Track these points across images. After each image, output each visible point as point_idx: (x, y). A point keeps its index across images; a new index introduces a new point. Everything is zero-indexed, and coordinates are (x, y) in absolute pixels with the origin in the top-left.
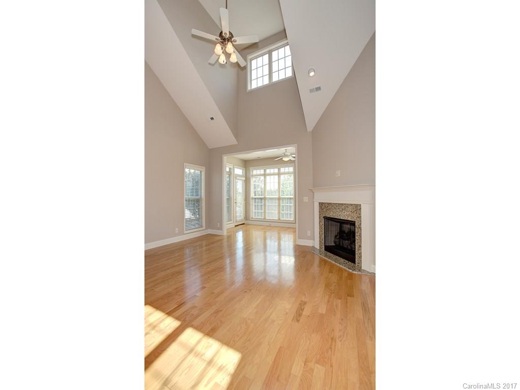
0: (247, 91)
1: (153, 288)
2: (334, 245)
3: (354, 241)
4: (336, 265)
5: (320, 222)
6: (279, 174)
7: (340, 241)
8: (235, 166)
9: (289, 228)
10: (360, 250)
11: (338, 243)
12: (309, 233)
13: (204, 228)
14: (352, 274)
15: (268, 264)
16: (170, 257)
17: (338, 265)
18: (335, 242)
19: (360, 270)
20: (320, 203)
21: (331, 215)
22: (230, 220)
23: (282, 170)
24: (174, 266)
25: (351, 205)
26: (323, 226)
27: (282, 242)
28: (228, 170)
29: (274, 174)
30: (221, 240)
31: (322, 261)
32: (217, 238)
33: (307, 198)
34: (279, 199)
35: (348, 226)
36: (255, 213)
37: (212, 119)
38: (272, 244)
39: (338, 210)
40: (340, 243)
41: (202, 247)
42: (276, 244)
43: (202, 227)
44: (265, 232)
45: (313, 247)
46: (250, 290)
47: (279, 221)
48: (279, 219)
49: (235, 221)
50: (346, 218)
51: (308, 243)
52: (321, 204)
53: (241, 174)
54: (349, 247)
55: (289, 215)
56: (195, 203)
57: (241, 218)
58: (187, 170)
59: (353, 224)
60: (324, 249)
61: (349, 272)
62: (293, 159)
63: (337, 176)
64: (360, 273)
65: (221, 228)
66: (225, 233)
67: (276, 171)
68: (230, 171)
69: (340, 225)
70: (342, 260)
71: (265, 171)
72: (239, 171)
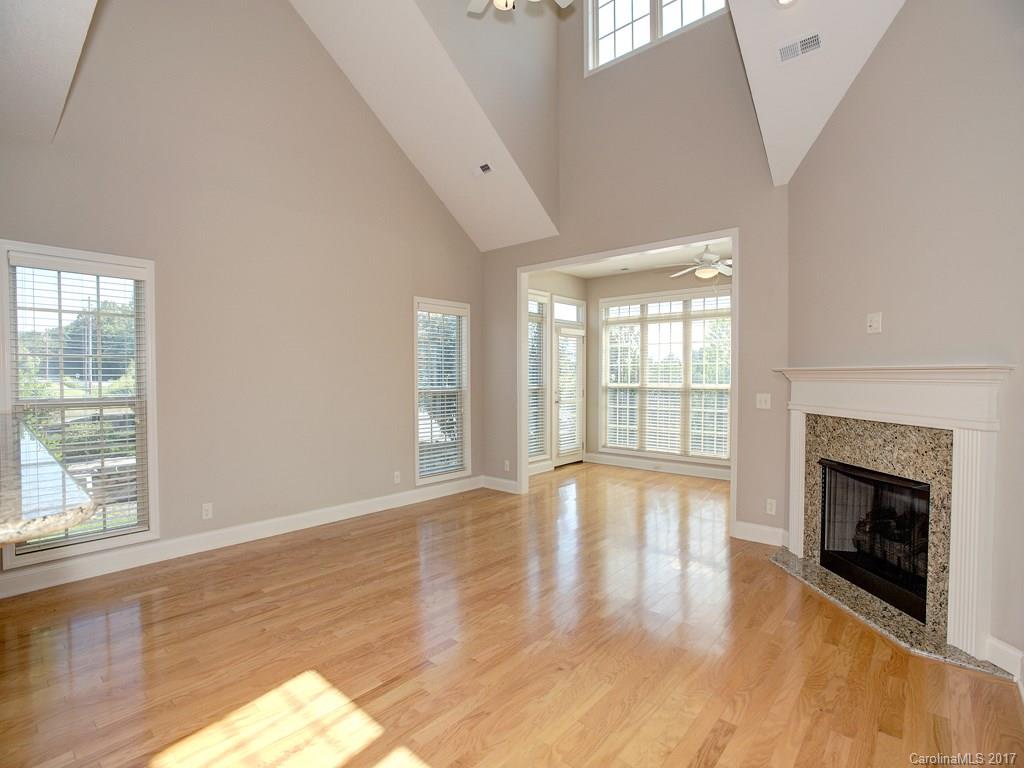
0: (586, 76)
1: (331, 628)
2: (853, 549)
3: (924, 549)
4: (854, 620)
5: (808, 474)
6: (686, 318)
7: (873, 539)
8: (555, 297)
9: (715, 481)
10: (945, 580)
11: (866, 548)
12: (771, 507)
13: (469, 472)
14: (908, 656)
15: (649, 582)
16: (377, 549)
17: (862, 618)
18: (857, 543)
19: (940, 646)
20: (808, 415)
21: (846, 455)
22: (542, 452)
23: (697, 305)
24: (386, 575)
25: (918, 429)
26: (819, 489)
27: (693, 523)
28: (533, 308)
29: (669, 318)
30: (513, 508)
31: (807, 597)
32: (502, 502)
33: (768, 396)
34: (686, 393)
35: (906, 499)
36: (613, 433)
37: (485, 168)
38: (662, 525)
39: (870, 443)
40: (872, 547)
41: (462, 526)
42: (674, 526)
43: (462, 468)
44: (641, 490)
45: (785, 550)
46: (573, 667)
47: (684, 459)
48: (685, 453)
49: (554, 455)
50: (896, 471)
51: (769, 536)
52: (813, 420)
53: (573, 318)
54: (906, 565)
55: (716, 440)
56: (445, 404)
57: (572, 446)
58: (421, 314)
59: (922, 491)
60: (818, 560)
61: (898, 647)
62: (727, 271)
63: (869, 331)
64: (941, 658)
65: (513, 475)
66: (524, 488)
67: (677, 307)
68: (541, 313)
69: (876, 491)
70: (878, 604)
71: (643, 308)
72: (567, 311)
